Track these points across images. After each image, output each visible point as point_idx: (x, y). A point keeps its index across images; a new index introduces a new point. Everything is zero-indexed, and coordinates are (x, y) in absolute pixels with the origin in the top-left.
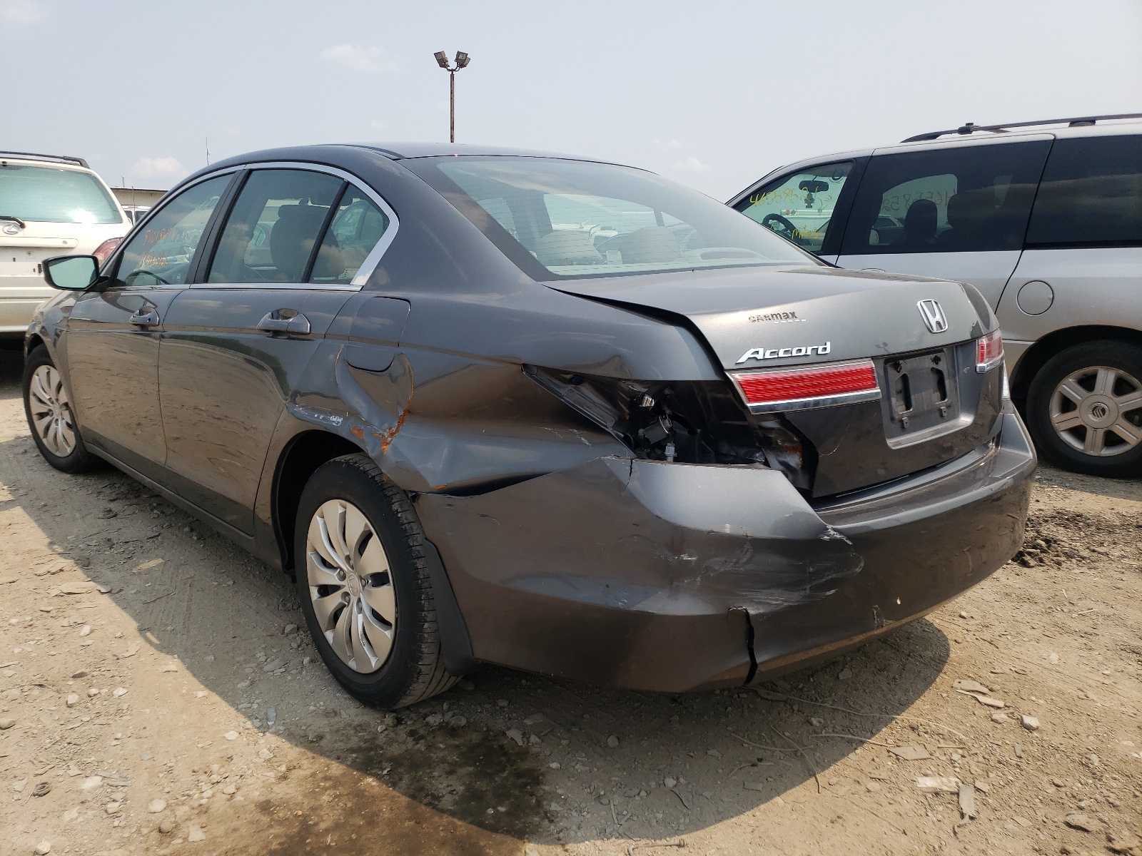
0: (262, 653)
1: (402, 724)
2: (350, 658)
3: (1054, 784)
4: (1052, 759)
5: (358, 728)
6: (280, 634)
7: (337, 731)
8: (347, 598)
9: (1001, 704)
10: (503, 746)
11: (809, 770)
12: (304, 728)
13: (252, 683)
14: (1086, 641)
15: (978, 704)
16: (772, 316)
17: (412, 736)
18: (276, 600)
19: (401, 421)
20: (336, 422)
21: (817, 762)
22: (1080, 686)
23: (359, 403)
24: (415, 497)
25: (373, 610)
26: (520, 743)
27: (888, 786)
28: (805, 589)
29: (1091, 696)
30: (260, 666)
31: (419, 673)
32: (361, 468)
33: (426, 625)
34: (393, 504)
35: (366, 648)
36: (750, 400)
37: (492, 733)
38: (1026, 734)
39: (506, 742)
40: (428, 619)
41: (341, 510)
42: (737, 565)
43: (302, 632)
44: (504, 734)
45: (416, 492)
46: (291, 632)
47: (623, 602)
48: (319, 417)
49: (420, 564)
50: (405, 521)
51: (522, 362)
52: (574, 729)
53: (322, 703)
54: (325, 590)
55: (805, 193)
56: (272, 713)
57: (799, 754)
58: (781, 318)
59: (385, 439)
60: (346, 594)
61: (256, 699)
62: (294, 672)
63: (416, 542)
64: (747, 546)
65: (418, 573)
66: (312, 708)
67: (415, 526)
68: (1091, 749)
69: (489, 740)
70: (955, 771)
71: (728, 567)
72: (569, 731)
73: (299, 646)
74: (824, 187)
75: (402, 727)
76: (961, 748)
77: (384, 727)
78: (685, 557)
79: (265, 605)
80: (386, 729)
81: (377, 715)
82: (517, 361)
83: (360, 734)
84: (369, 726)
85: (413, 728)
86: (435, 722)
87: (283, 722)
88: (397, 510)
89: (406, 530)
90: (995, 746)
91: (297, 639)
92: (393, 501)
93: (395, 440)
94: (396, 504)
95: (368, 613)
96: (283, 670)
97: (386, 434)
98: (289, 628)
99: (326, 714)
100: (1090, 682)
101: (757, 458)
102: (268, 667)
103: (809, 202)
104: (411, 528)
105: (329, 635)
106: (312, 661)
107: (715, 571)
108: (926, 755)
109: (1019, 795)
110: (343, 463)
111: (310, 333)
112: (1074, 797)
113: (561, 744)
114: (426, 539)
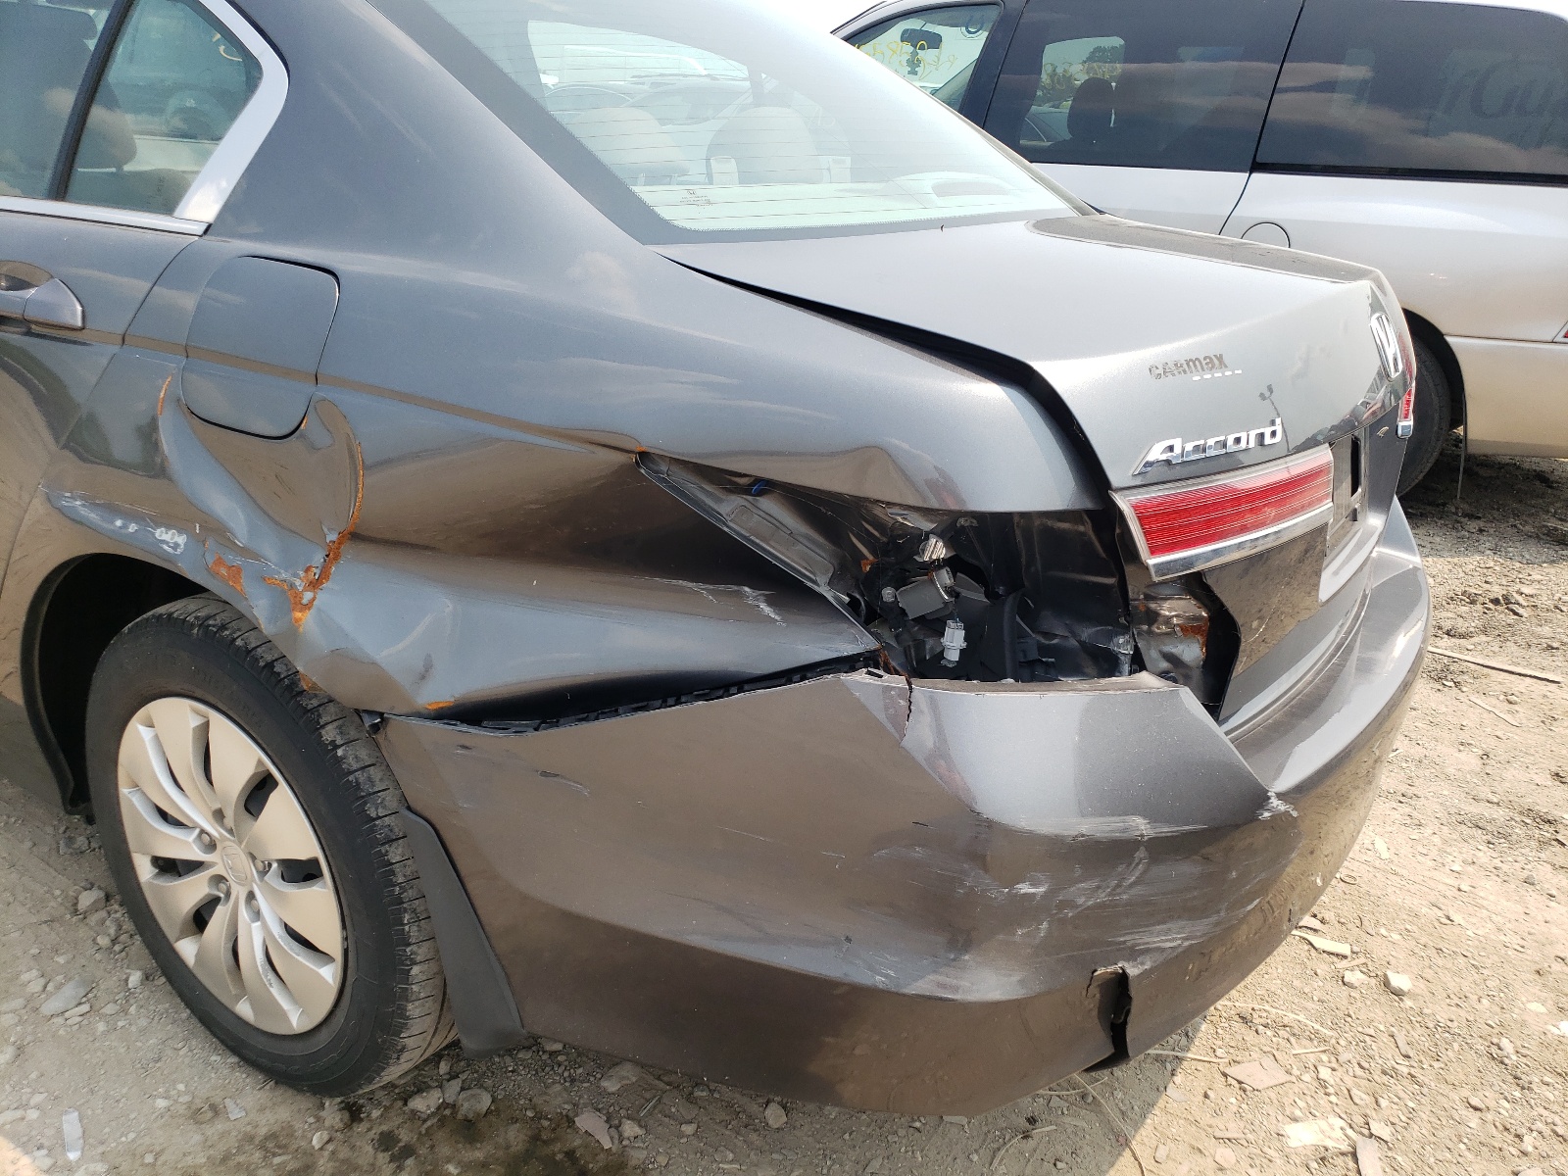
0: (35, 973)
1: (361, 1120)
2: (238, 998)
3: (1472, 1107)
4: (1450, 1053)
5: (270, 1145)
6: (68, 916)
7: (225, 1159)
8: (223, 886)
9: (1345, 949)
10: (574, 1152)
11: (1117, 1137)
12: (149, 1159)
13: (20, 1050)
14: (1408, 810)
15: (1313, 953)
16: (1188, 364)
17: (386, 1150)
18: (49, 830)
19: (332, 555)
20: (170, 544)
21: (1123, 1113)
22: (1433, 900)
23: (223, 504)
24: (380, 722)
25: (286, 925)
26: (607, 1145)
27: (1247, 1152)
28: (1218, 912)
29: (1457, 918)
30: (32, 1006)
31: (403, 1049)
32: (239, 642)
33: (415, 970)
34: (323, 727)
35: (275, 991)
36: (1154, 551)
37: (546, 1123)
38: (1397, 1004)
39: (577, 1142)
40: (419, 958)
41: (195, 722)
42: (1118, 890)
43: (116, 907)
44: (571, 1122)
45: (381, 715)
46: (94, 908)
47: (886, 976)
48: (124, 526)
49: (395, 854)
50: (355, 766)
51: (638, 450)
52: (698, 1093)
53: (181, 1087)
54: (169, 867)
55: (908, 48)
56: (71, 1124)
57: (1090, 1099)
58: (1203, 370)
59: (298, 596)
60: (219, 879)
61: (33, 1093)
62: (110, 1009)
63: (383, 807)
64: (1141, 853)
65: (393, 873)
66: (161, 1103)
67: (375, 773)
68: (1494, 1025)
69: (545, 1142)
70: (1331, 1102)
71: (1102, 897)
72: (690, 1099)
73: (114, 941)
74: (935, 41)
75: (361, 1128)
76: (1324, 1051)
77: (326, 1137)
78: (1025, 888)
79: (28, 844)
80: (330, 1140)
81: (305, 1102)
82: (628, 446)
83: (277, 1160)
84: (291, 1135)
85: (385, 1128)
86: (428, 1107)
87: (101, 1149)
88: (333, 741)
89: (358, 783)
90: (1367, 1038)
91: (108, 923)
92: (322, 722)
93: (323, 598)
94: (329, 727)
95: (278, 931)
96: (85, 1008)
97: (299, 584)
98: (87, 899)
99: (195, 1115)
100: (1441, 887)
101: (1119, 646)
102: (51, 1006)
103: (914, 65)
104: (369, 779)
105: (187, 949)
106: (147, 977)
107: (1077, 907)
108: (1283, 1077)
109: (1433, 1139)
110: (192, 625)
111: (83, 328)
112: (1506, 1129)
113: (681, 1135)
114: (409, 808)
